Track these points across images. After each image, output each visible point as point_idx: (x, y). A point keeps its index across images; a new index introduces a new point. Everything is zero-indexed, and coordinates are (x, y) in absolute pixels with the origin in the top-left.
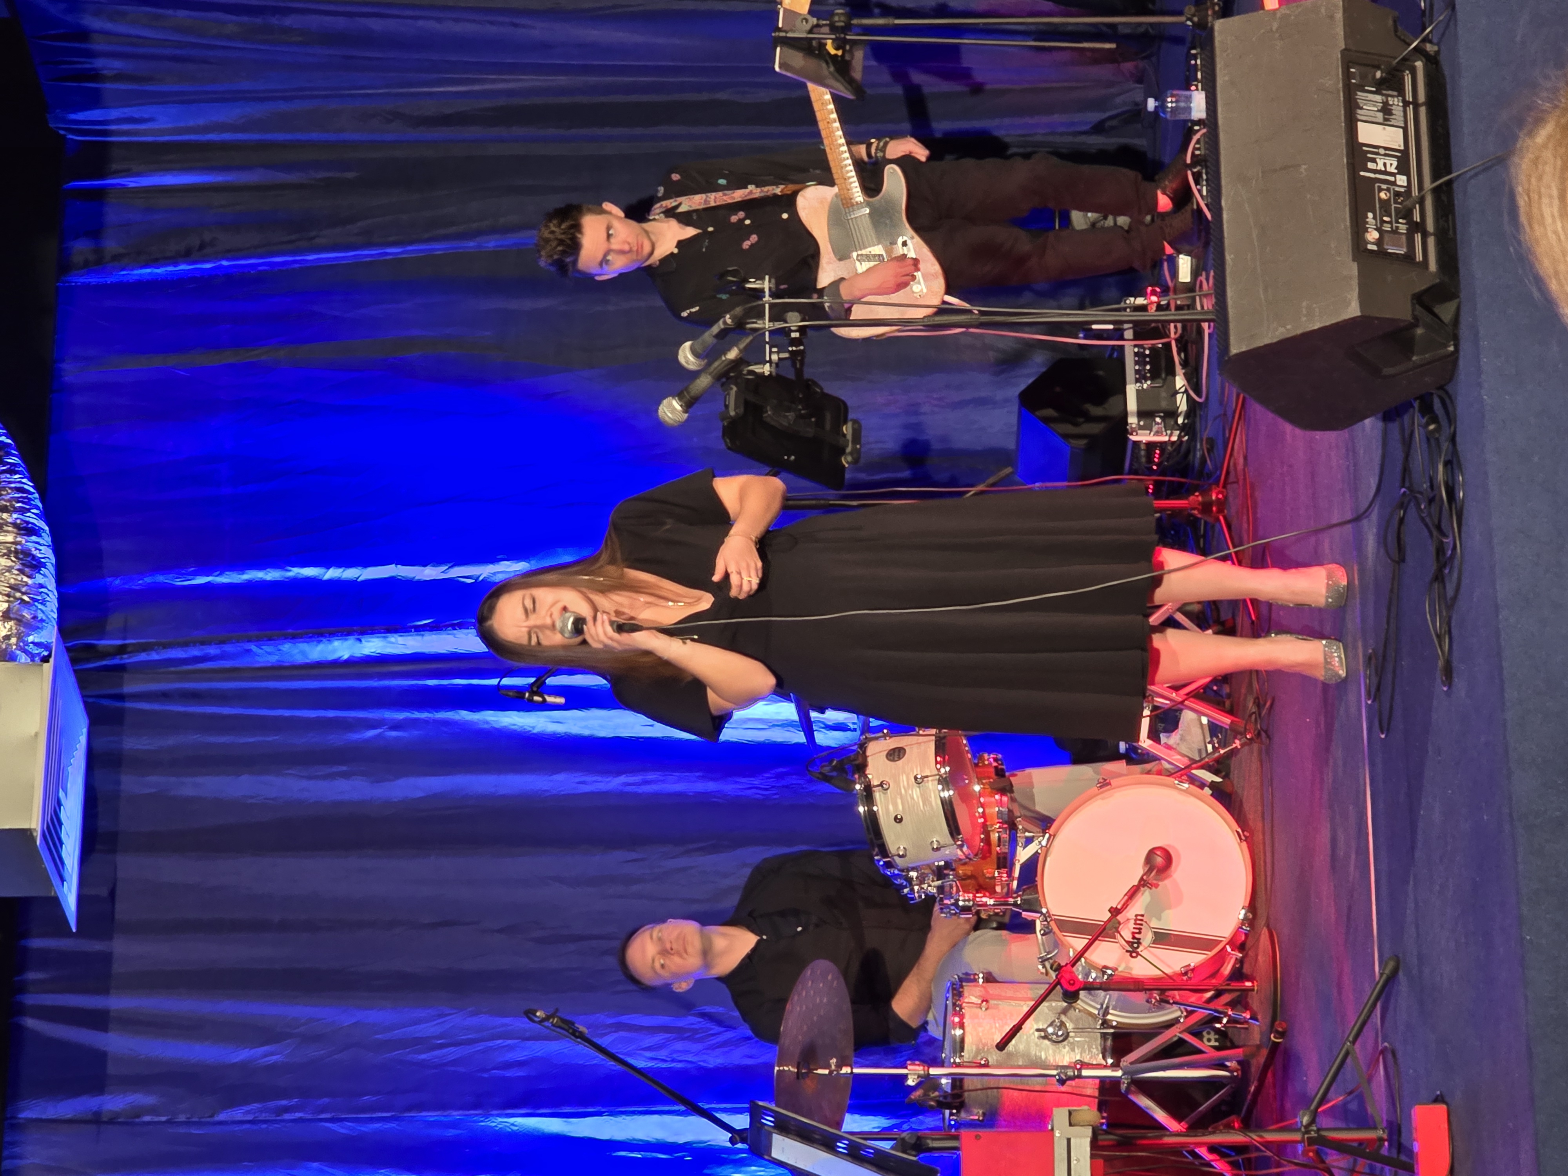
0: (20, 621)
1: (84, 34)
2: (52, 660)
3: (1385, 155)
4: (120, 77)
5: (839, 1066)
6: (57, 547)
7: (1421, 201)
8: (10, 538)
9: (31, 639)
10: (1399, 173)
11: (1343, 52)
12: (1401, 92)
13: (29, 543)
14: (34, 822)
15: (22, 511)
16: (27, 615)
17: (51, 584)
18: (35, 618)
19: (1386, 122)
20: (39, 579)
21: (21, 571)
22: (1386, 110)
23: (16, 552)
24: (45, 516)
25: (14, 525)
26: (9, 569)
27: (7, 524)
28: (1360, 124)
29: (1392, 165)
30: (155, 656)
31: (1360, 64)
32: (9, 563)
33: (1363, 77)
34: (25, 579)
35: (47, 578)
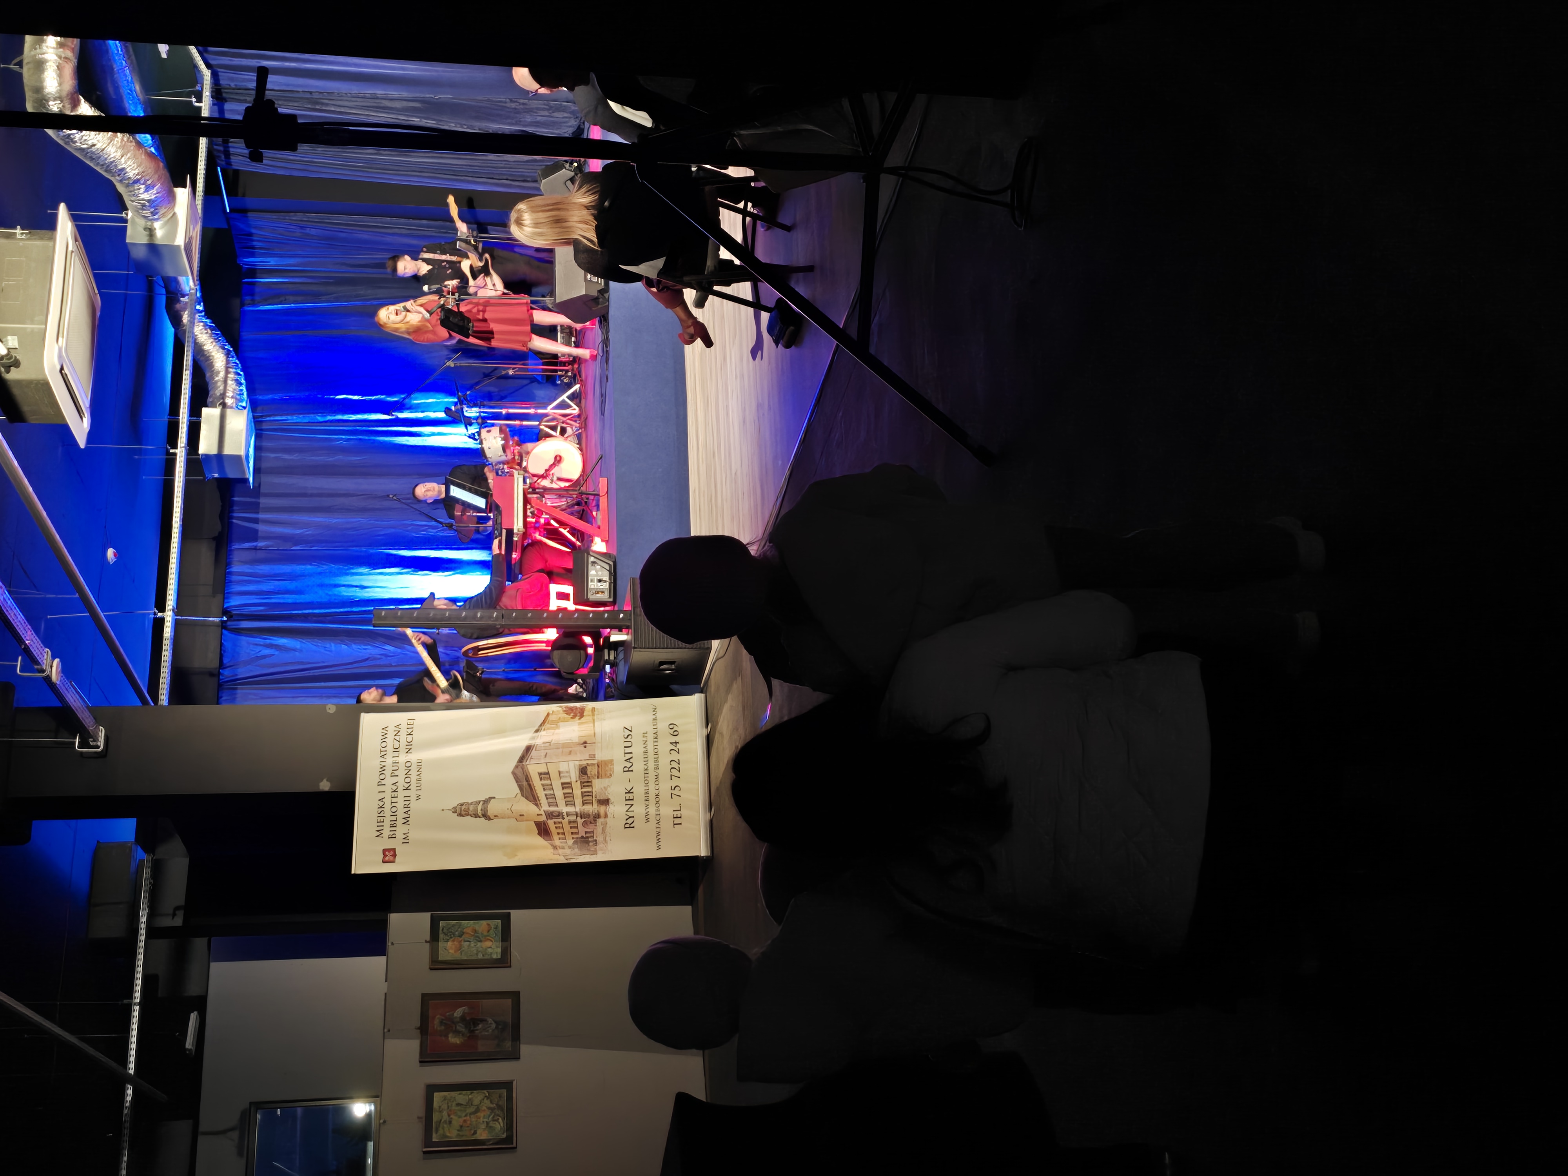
0: (236, 399)
1: (251, 234)
2: (247, 409)
4: (261, 248)
5: (473, 513)
6: (246, 379)
8: (232, 376)
9: (240, 404)
13: (238, 378)
14: (242, 453)
15: (236, 369)
17: (245, 390)
18: (241, 399)
20: (241, 388)
21: (236, 386)
23: (234, 380)
24: (243, 371)
25: (234, 372)
26: (233, 384)
34: (238, 388)
35: (244, 388)
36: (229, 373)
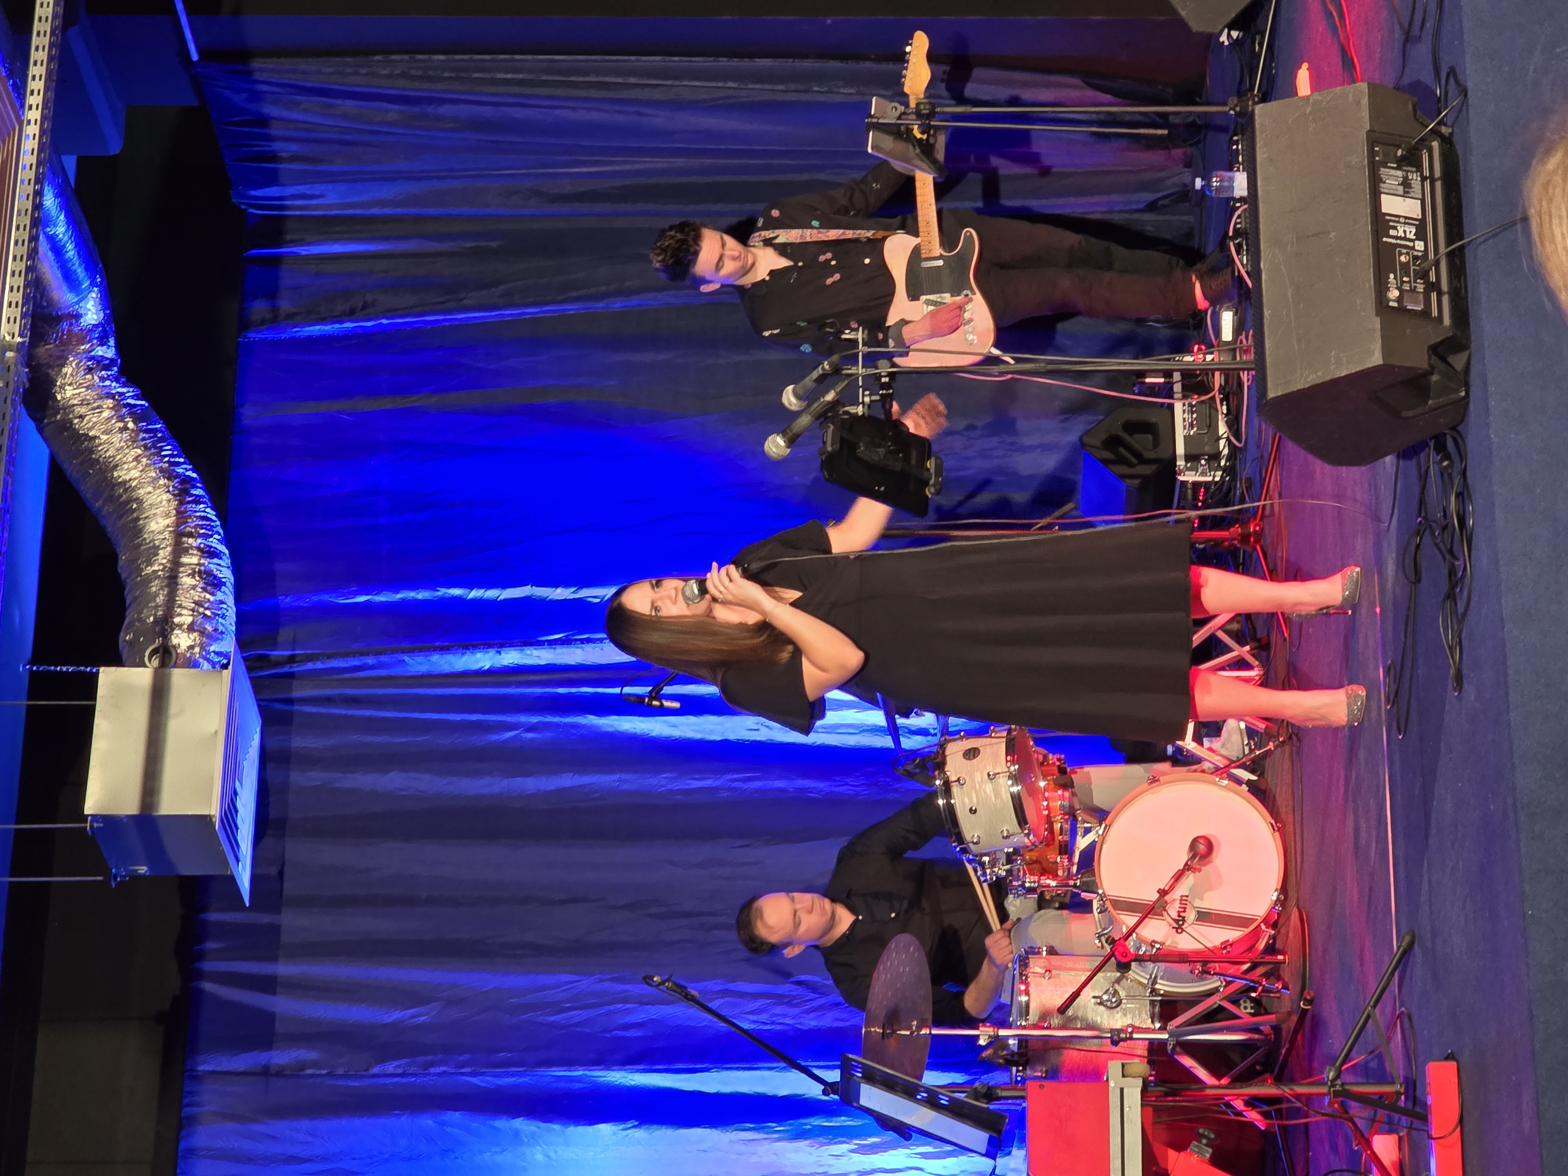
0: (202, 633)
2: (230, 667)
3: (1405, 223)
4: (293, 158)
5: (919, 1028)
6: (236, 569)
7: (1437, 264)
8: (195, 560)
9: (212, 648)
10: (1418, 239)
11: (1370, 133)
12: (1419, 168)
13: (212, 565)
14: (215, 812)
15: (206, 536)
16: (209, 628)
17: (230, 600)
18: (216, 630)
19: (1405, 195)
21: (204, 590)
22: (1406, 184)
23: (200, 572)
24: (226, 541)
25: (198, 548)
26: (194, 587)
27: (192, 547)
28: (1383, 196)
29: (1411, 232)
30: (319, 665)
31: (1383, 144)
32: (193, 582)
33: (1386, 155)
34: (208, 596)
35: (227, 595)
36: (187, 551)
